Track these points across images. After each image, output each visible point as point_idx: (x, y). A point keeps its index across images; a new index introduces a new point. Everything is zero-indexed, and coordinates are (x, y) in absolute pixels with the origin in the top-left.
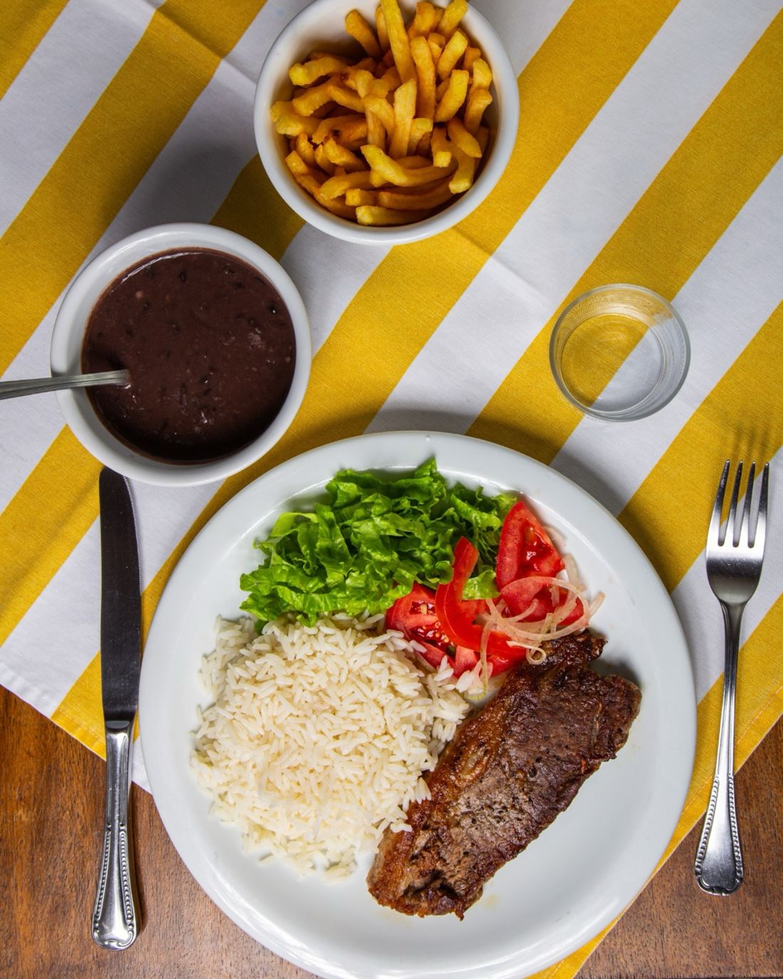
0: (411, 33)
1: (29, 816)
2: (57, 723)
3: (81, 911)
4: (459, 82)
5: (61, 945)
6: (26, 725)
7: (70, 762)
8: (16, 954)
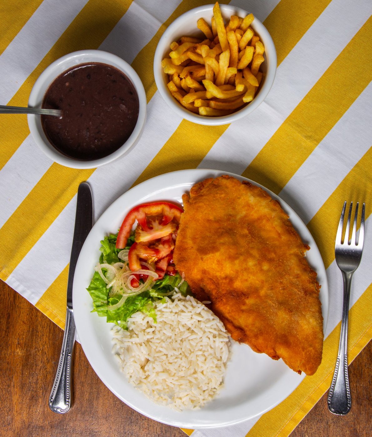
0: (228, 29)
1: (22, 353)
2: (37, 308)
3: (44, 399)
4: (249, 52)
5: (34, 416)
6: (23, 309)
7: (43, 327)
8: (12, 419)
